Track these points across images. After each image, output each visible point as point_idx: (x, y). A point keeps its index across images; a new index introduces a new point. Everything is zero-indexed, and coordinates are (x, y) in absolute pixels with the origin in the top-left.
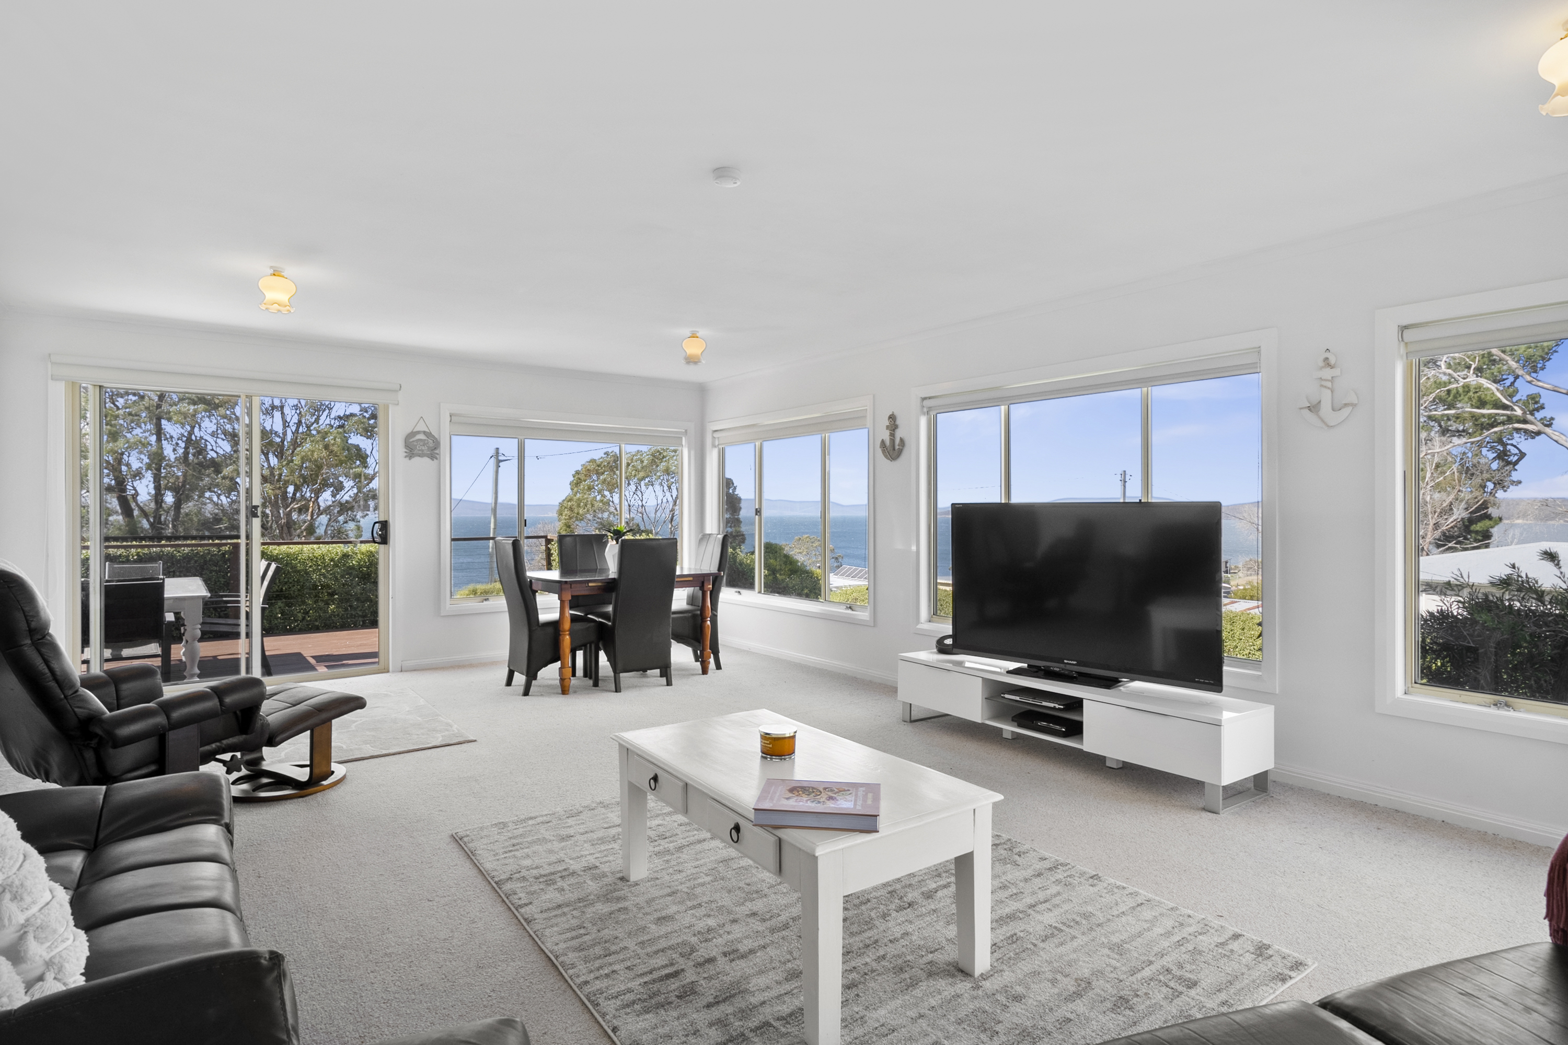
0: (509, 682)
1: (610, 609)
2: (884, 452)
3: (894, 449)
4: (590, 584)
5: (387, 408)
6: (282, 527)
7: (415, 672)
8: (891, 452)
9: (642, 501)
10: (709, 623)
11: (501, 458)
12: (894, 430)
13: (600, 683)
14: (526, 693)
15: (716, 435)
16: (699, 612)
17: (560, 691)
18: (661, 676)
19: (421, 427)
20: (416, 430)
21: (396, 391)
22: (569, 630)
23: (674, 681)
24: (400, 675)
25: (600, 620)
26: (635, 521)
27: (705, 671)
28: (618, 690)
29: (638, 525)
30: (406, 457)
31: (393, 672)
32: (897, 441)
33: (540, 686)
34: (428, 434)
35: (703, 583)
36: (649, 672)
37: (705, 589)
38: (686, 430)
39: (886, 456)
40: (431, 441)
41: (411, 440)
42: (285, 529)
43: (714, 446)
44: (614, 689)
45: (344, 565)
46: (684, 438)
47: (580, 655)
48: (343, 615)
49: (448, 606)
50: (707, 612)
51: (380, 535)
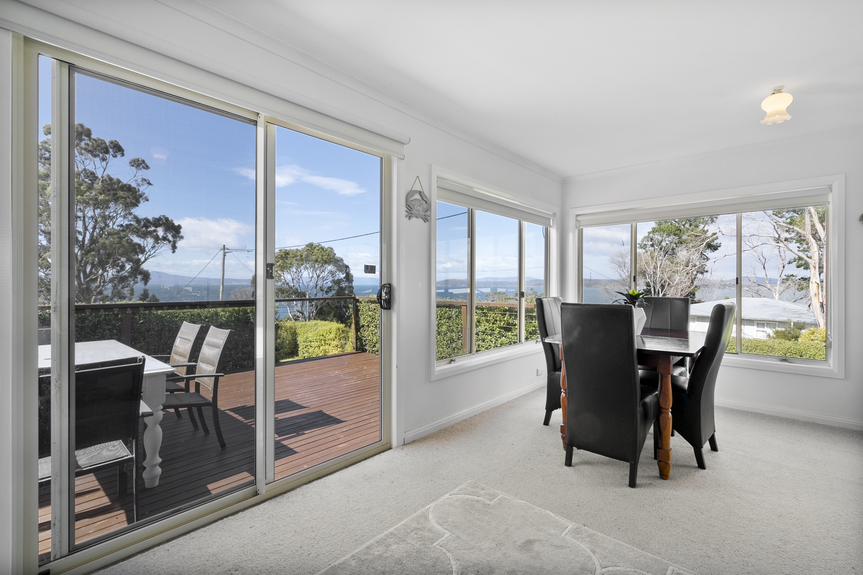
5: (390, 162)
6: (83, 291)
7: (419, 445)
11: (226, 251)
19: (417, 186)
20: (413, 189)
21: (404, 144)
30: (406, 216)
31: (397, 446)
34: (422, 194)
40: (425, 203)
41: (410, 199)
42: (85, 291)
43: (576, 227)
49: (436, 371)
51: (386, 300)
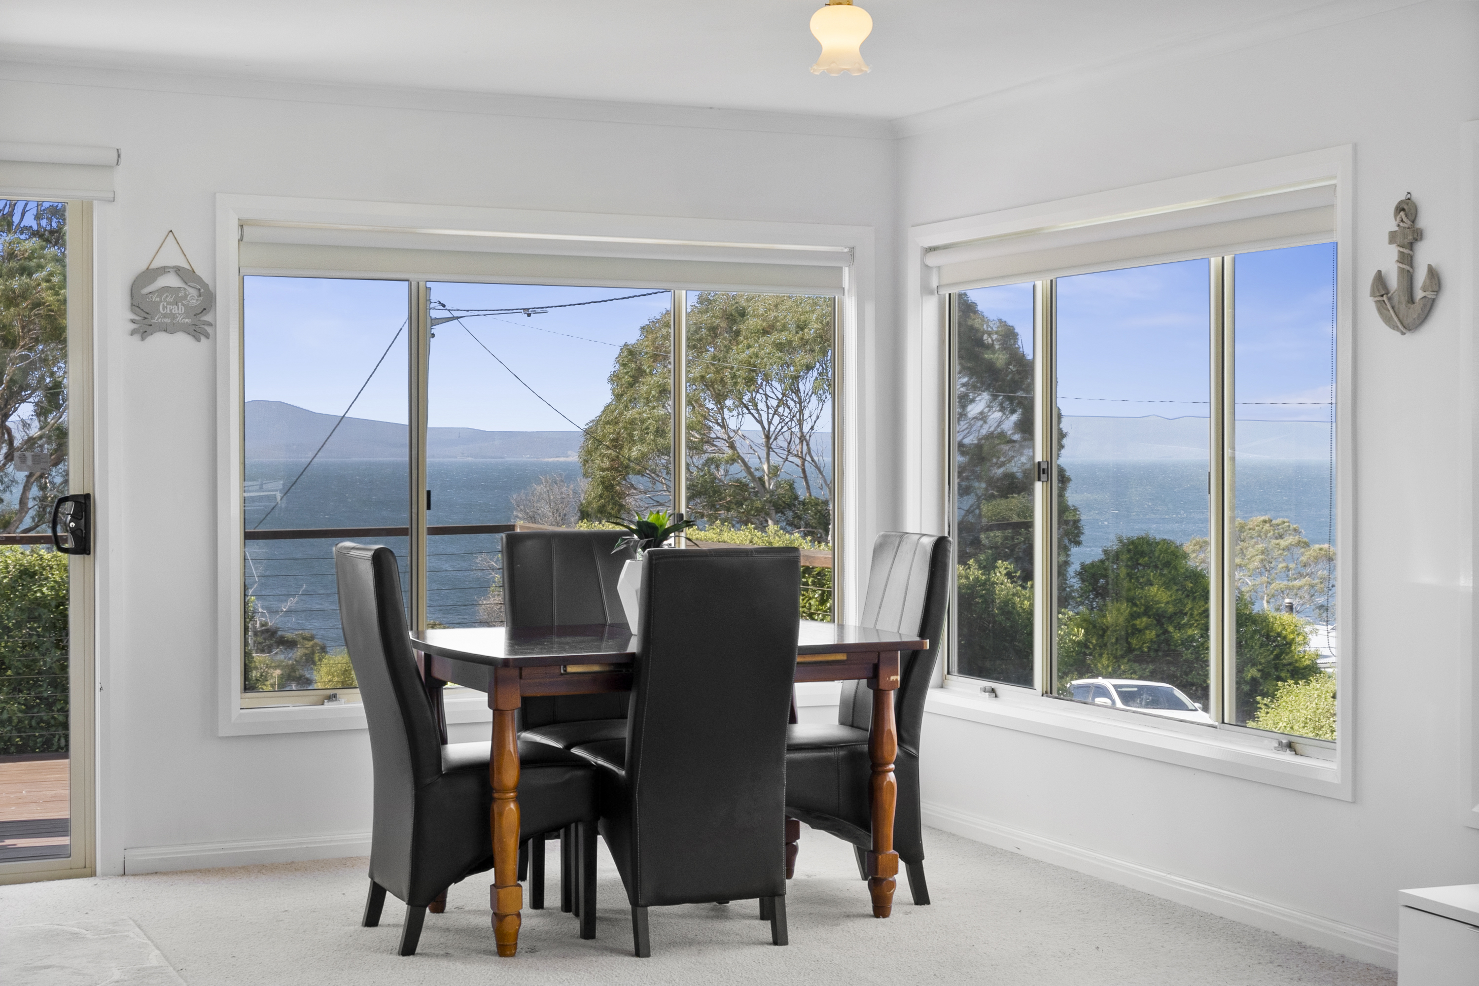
0: (372, 918)
1: (625, 732)
2: (1381, 306)
3: (1411, 300)
4: (571, 669)
5: (87, 210)
7: (155, 879)
8: (1403, 308)
9: (800, 423)
10: (892, 777)
12: (1411, 246)
13: (600, 929)
14: (409, 948)
15: (933, 260)
16: (866, 748)
17: (492, 945)
18: (763, 917)
19: (170, 257)
20: (156, 264)
21: (111, 167)
22: (517, 788)
23: (793, 932)
24: (121, 881)
25: (601, 762)
26: (783, 476)
27: (881, 908)
28: (641, 950)
29: (791, 486)
30: (133, 333)
31: (105, 875)
32: (1421, 276)
33: (448, 930)
34: (186, 274)
35: (876, 669)
36: (733, 904)
37: (883, 685)
38: (852, 249)
39: (1388, 320)
40: (193, 292)
41: (145, 291)
43: (926, 290)
44: (631, 946)
45: (23, 596)
46: (846, 271)
47: (553, 850)
48: (20, 721)
49: (236, 712)
50: (886, 748)
51: (73, 531)
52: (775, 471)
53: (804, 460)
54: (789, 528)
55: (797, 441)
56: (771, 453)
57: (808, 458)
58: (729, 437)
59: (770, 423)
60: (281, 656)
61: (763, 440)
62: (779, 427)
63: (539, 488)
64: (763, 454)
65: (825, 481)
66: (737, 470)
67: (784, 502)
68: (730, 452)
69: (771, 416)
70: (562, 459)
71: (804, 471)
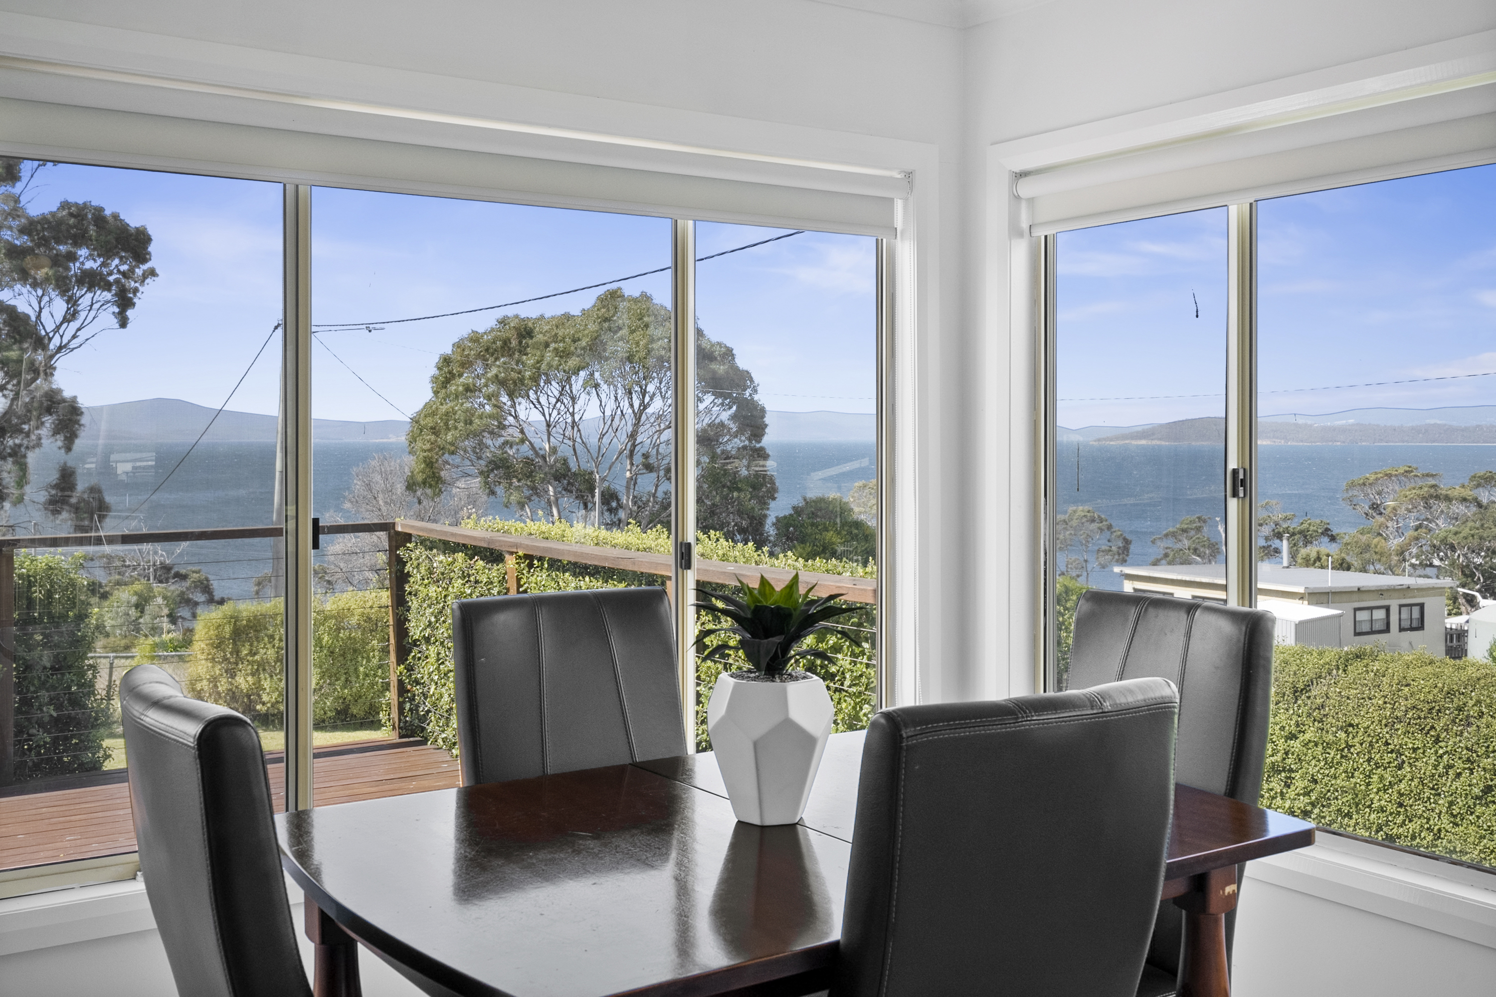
38: (909, 175)
52: (554, 450)
53: (574, 441)
54: (564, 492)
55: (570, 428)
56: (551, 437)
57: (578, 440)
58: (520, 425)
59: (550, 415)
60: (174, 588)
61: (544, 427)
62: (557, 419)
63: (373, 463)
64: (545, 438)
65: (592, 458)
66: (525, 448)
67: (560, 473)
68: (520, 436)
69: (551, 410)
70: (385, 440)
71: (574, 450)
